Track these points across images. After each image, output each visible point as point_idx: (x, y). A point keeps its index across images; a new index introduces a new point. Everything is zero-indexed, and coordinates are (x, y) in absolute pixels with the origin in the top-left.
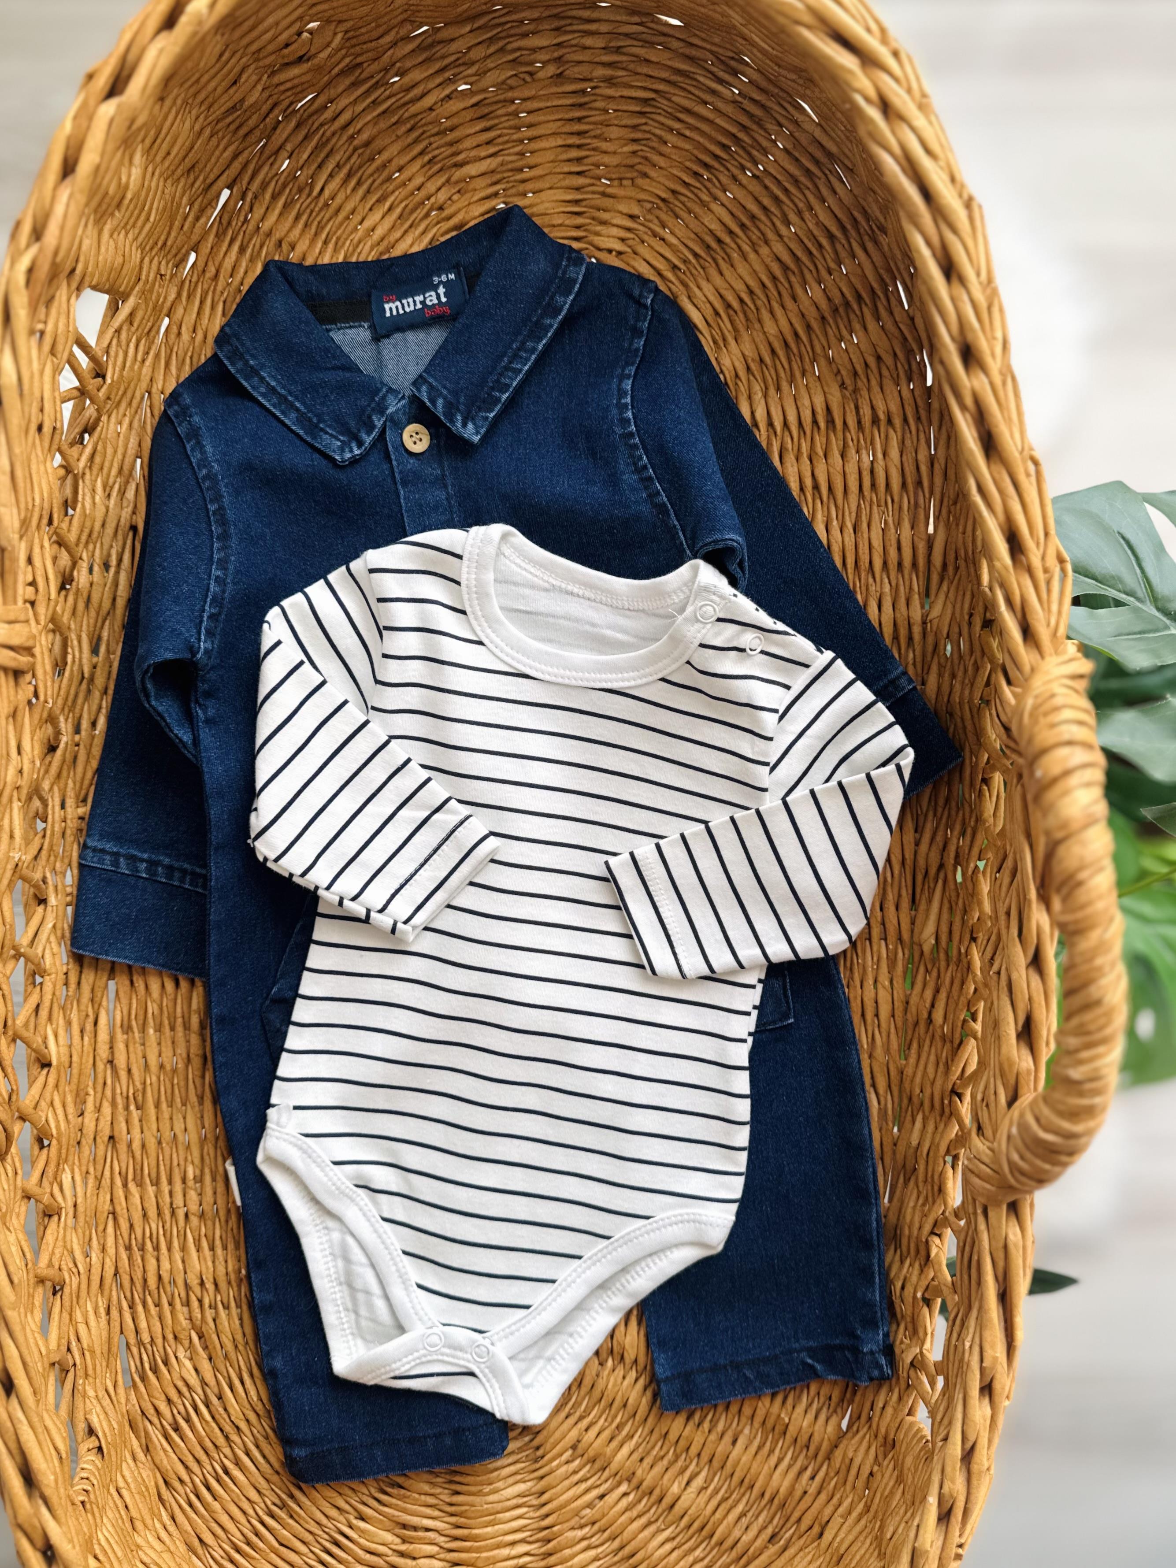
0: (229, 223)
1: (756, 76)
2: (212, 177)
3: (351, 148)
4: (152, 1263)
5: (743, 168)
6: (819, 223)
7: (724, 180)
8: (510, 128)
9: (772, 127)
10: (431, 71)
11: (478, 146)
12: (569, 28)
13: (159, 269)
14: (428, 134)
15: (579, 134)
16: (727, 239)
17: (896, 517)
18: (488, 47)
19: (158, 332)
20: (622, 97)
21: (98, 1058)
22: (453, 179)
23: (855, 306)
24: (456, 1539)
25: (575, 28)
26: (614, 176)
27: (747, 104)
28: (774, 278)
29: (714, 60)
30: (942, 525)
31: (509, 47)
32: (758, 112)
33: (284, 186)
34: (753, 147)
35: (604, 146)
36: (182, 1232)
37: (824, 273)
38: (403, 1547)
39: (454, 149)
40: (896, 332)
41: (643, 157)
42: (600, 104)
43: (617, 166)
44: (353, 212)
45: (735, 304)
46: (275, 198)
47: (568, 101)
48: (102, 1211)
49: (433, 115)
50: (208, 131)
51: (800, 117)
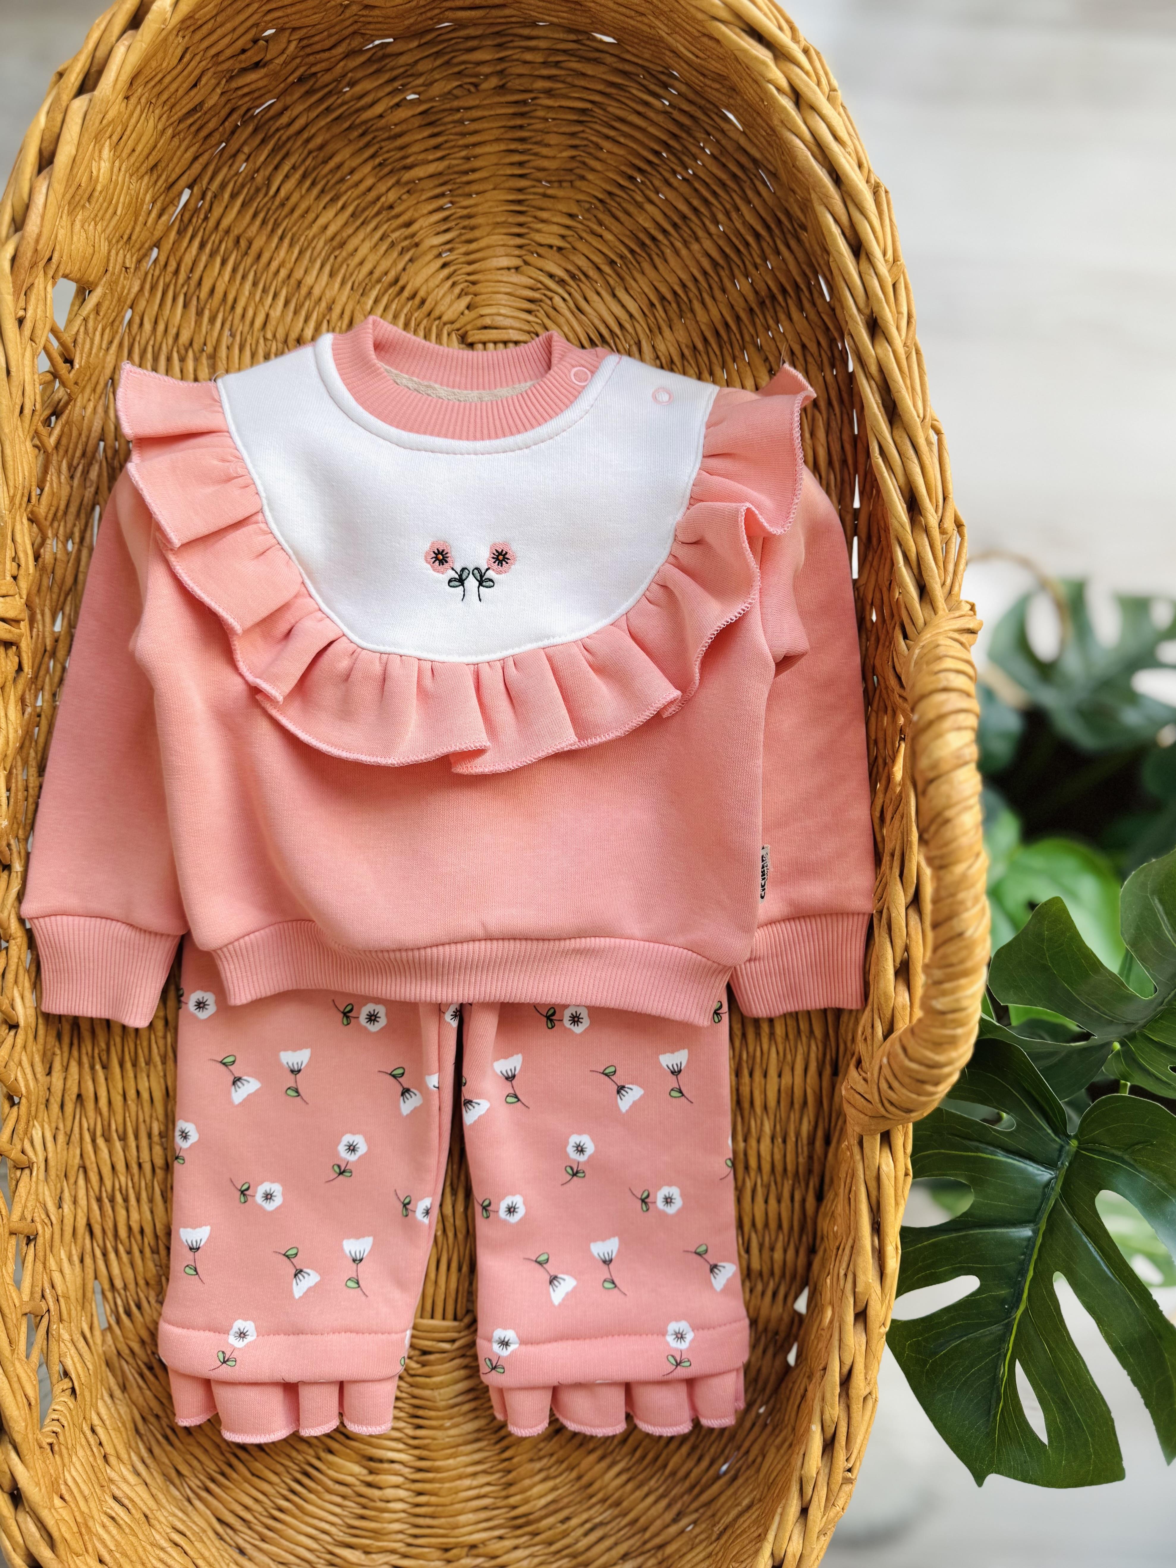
0: (190, 221)
1: (683, 88)
2: (175, 175)
3: (306, 152)
4: (121, 1211)
5: (674, 173)
6: (745, 222)
7: (657, 183)
8: (456, 134)
9: (700, 135)
10: (380, 81)
11: (426, 150)
12: (511, 45)
13: (124, 262)
14: (377, 140)
15: (522, 140)
16: (660, 237)
18: (435, 59)
19: (121, 322)
20: (560, 107)
22: (404, 180)
23: (780, 298)
24: (420, 1470)
25: (516, 44)
26: (553, 179)
27: (676, 114)
28: (705, 273)
29: (645, 74)
30: (865, 498)
31: (455, 61)
32: (687, 121)
33: (243, 186)
34: (684, 154)
35: (545, 151)
36: (150, 1184)
37: (750, 267)
39: (403, 153)
40: (819, 322)
41: (581, 162)
42: (540, 114)
43: (557, 169)
44: (307, 211)
45: (669, 296)
46: (234, 196)
47: (511, 110)
48: (72, 1166)
49: (383, 122)
50: (170, 131)
51: (725, 127)
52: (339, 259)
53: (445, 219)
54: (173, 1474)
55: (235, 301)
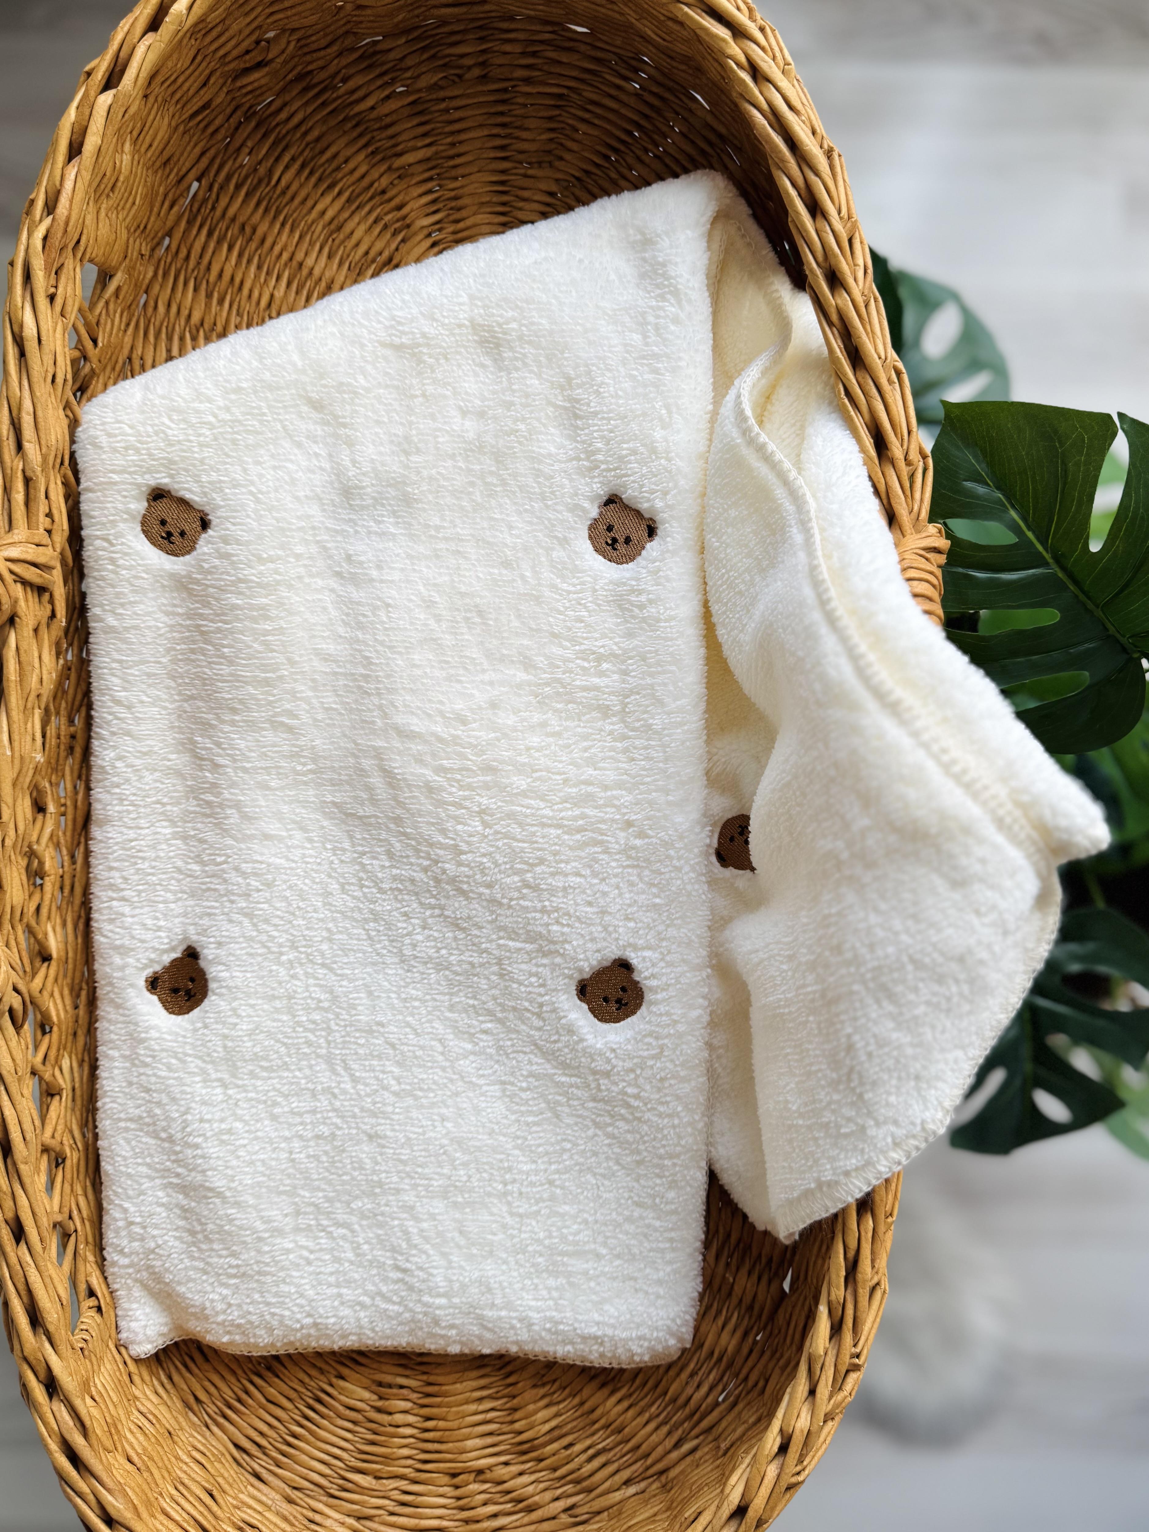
0: (199, 210)
2: (184, 169)
3: (303, 145)
5: (646, 151)
7: (631, 160)
8: (442, 122)
9: (670, 115)
10: (372, 76)
11: (415, 138)
12: (492, 38)
13: (140, 251)
14: (371, 129)
15: (504, 125)
18: (422, 54)
19: (138, 305)
20: (538, 93)
22: (395, 165)
24: (428, 1395)
25: (496, 37)
26: (533, 160)
27: (646, 96)
29: (617, 60)
31: (440, 54)
32: (656, 102)
33: (247, 177)
34: (654, 132)
35: (524, 135)
38: (379, 1404)
39: (393, 141)
41: (558, 144)
42: (520, 100)
43: (536, 152)
44: (306, 198)
46: (238, 187)
47: (491, 98)
49: (374, 114)
50: (181, 128)
51: (693, 106)
52: (337, 242)
53: (434, 201)
54: (192, 1400)
55: (242, 282)
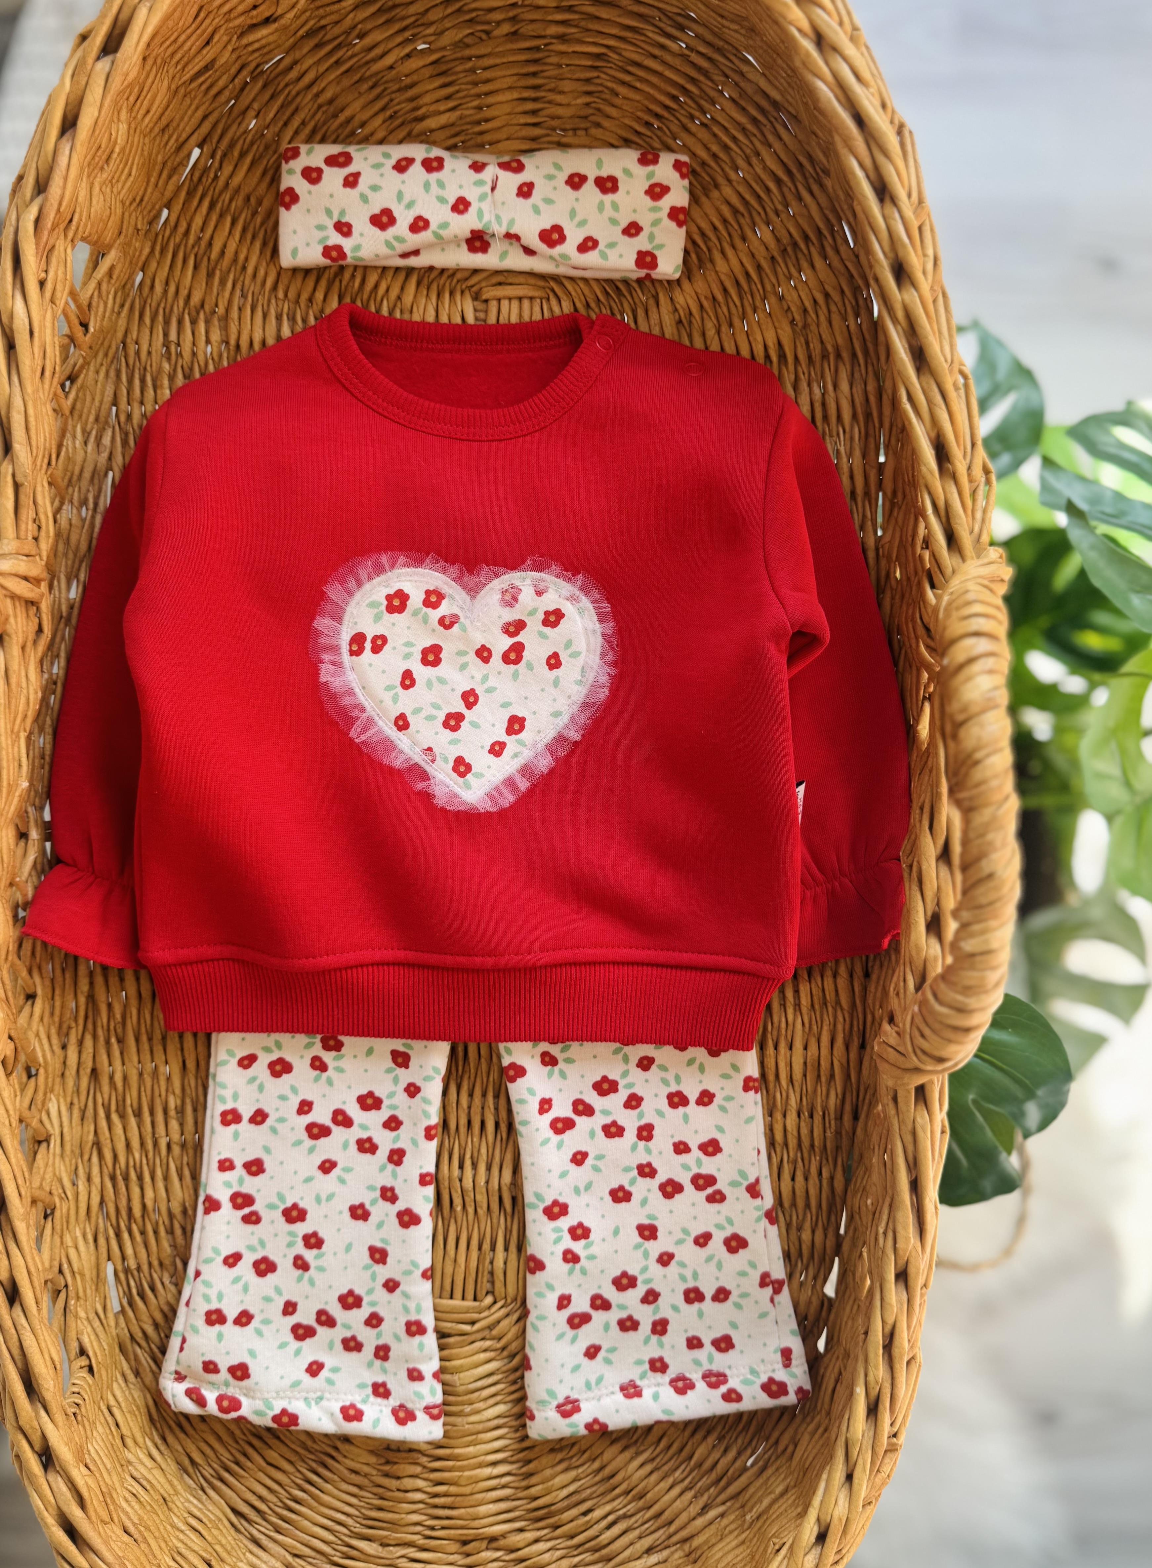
0: (199, 181)
2: (184, 136)
3: (316, 106)
4: (136, 1191)
5: (692, 118)
6: (765, 167)
7: (675, 128)
8: (467, 83)
9: (719, 78)
10: (391, 32)
11: (437, 101)
13: (136, 225)
14: (389, 91)
15: (536, 88)
17: (848, 447)
18: (446, 8)
19: (132, 286)
20: (574, 52)
21: (79, 991)
22: (415, 132)
23: (802, 246)
26: (568, 127)
27: (694, 57)
28: (725, 221)
29: (662, 17)
30: (891, 452)
31: (466, 8)
32: (704, 65)
33: (252, 144)
34: (702, 98)
35: (559, 98)
36: (165, 1161)
37: (772, 215)
39: (414, 104)
40: (843, 270)
41: (596, 109)
42: (554, 60)
43: (572, 117)
46: (242, 154)
47: (523, 57)
48: (87, 1142)
49: (393, 73)
50: (182, 91)
51: (745, 68)
54: (188, 1463)
55: (246, 259)
